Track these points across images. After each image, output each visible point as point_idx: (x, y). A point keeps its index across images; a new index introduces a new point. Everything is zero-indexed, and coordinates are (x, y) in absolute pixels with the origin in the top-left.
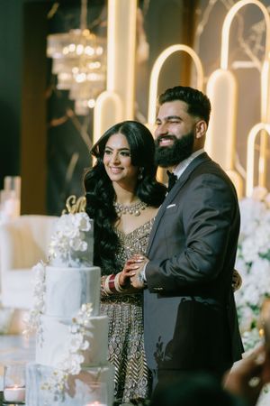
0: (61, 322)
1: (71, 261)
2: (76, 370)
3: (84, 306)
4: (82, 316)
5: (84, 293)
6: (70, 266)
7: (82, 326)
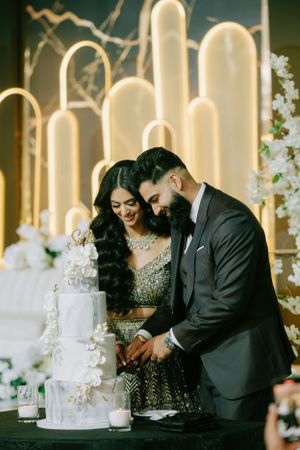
0: (79, 341)
1: (82, 287)
2: (98, 382)
3: (99, 326)
4: (98, 335)
5: (95, 314)
6: (82, 292)
7: (98, 343)
